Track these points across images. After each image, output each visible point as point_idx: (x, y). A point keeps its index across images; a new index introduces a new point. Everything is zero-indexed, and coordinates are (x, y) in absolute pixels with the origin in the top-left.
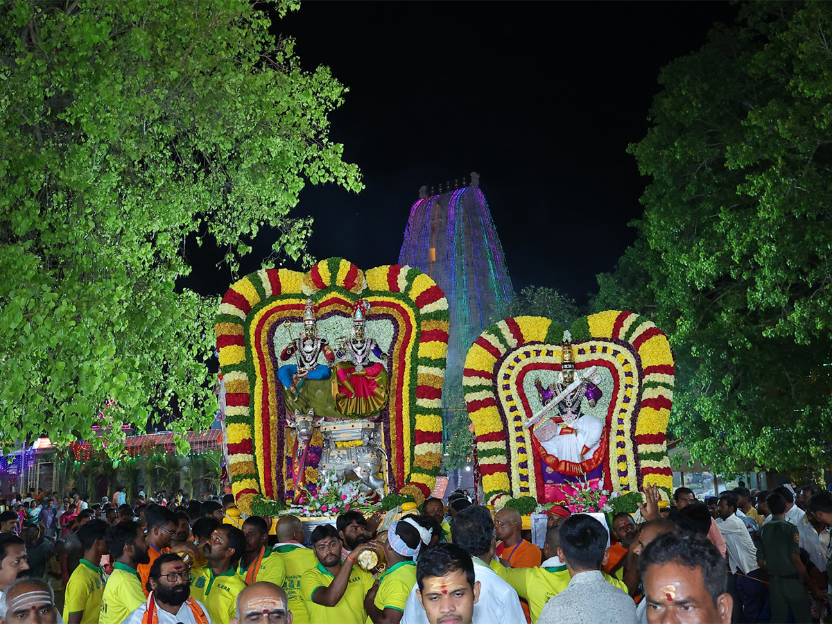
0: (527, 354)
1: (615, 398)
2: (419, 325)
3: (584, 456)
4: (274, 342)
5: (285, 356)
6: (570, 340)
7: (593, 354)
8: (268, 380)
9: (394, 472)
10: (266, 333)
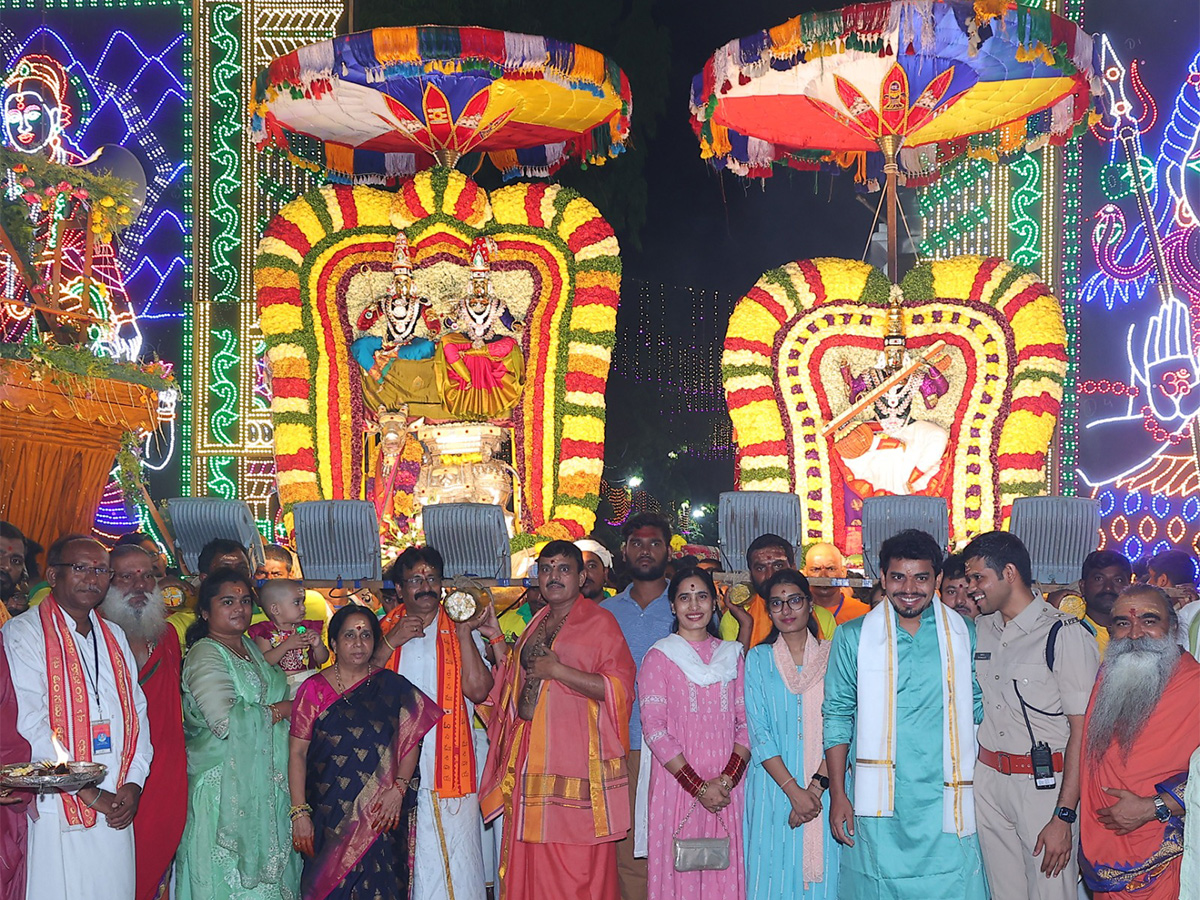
0: (830, 319)
1: (966, 397)
2: (572, 280)
3: (914, 485)
4: (348, 301)
5: (365, 324)
6: (901, 299)
7: (937, 324)
8: (338, 359)
9: (529, 502)
10: (334, 288)
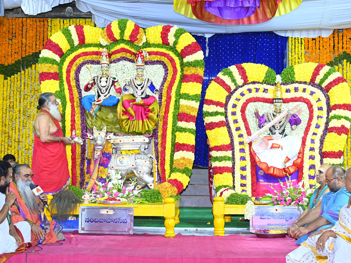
0: (250, 91)
1: (309, 125)
2: (182, 70)
3: (286, 164)
4: (80, 78)
5: (87, 89)
6: (281, 82)
7: (297, 93)
8: (75, 105)
9: (160, 172)
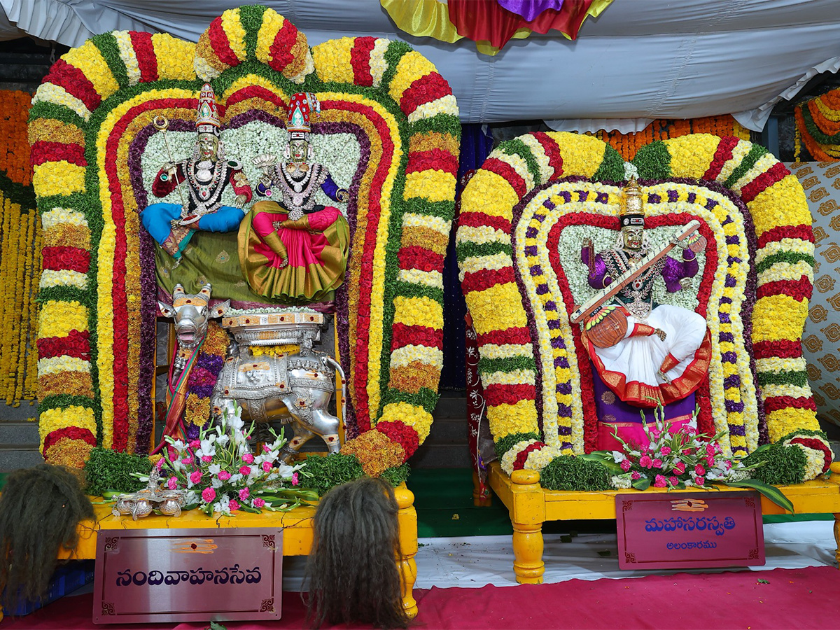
2: (405, 144)
4: (143, 162)
5: (162, 188)
8: (127, 229)
9: (354, 402)
10: (127, 146)
